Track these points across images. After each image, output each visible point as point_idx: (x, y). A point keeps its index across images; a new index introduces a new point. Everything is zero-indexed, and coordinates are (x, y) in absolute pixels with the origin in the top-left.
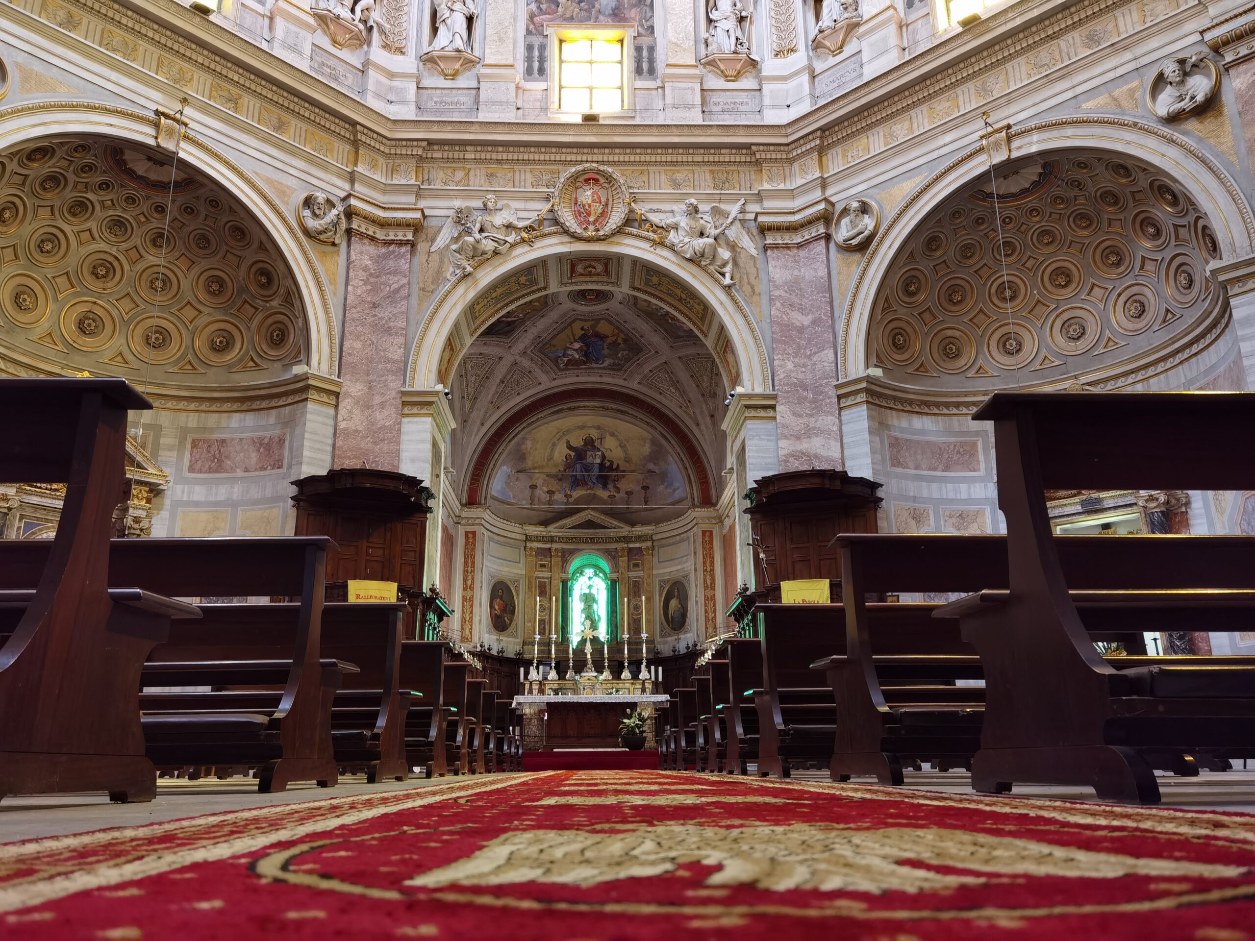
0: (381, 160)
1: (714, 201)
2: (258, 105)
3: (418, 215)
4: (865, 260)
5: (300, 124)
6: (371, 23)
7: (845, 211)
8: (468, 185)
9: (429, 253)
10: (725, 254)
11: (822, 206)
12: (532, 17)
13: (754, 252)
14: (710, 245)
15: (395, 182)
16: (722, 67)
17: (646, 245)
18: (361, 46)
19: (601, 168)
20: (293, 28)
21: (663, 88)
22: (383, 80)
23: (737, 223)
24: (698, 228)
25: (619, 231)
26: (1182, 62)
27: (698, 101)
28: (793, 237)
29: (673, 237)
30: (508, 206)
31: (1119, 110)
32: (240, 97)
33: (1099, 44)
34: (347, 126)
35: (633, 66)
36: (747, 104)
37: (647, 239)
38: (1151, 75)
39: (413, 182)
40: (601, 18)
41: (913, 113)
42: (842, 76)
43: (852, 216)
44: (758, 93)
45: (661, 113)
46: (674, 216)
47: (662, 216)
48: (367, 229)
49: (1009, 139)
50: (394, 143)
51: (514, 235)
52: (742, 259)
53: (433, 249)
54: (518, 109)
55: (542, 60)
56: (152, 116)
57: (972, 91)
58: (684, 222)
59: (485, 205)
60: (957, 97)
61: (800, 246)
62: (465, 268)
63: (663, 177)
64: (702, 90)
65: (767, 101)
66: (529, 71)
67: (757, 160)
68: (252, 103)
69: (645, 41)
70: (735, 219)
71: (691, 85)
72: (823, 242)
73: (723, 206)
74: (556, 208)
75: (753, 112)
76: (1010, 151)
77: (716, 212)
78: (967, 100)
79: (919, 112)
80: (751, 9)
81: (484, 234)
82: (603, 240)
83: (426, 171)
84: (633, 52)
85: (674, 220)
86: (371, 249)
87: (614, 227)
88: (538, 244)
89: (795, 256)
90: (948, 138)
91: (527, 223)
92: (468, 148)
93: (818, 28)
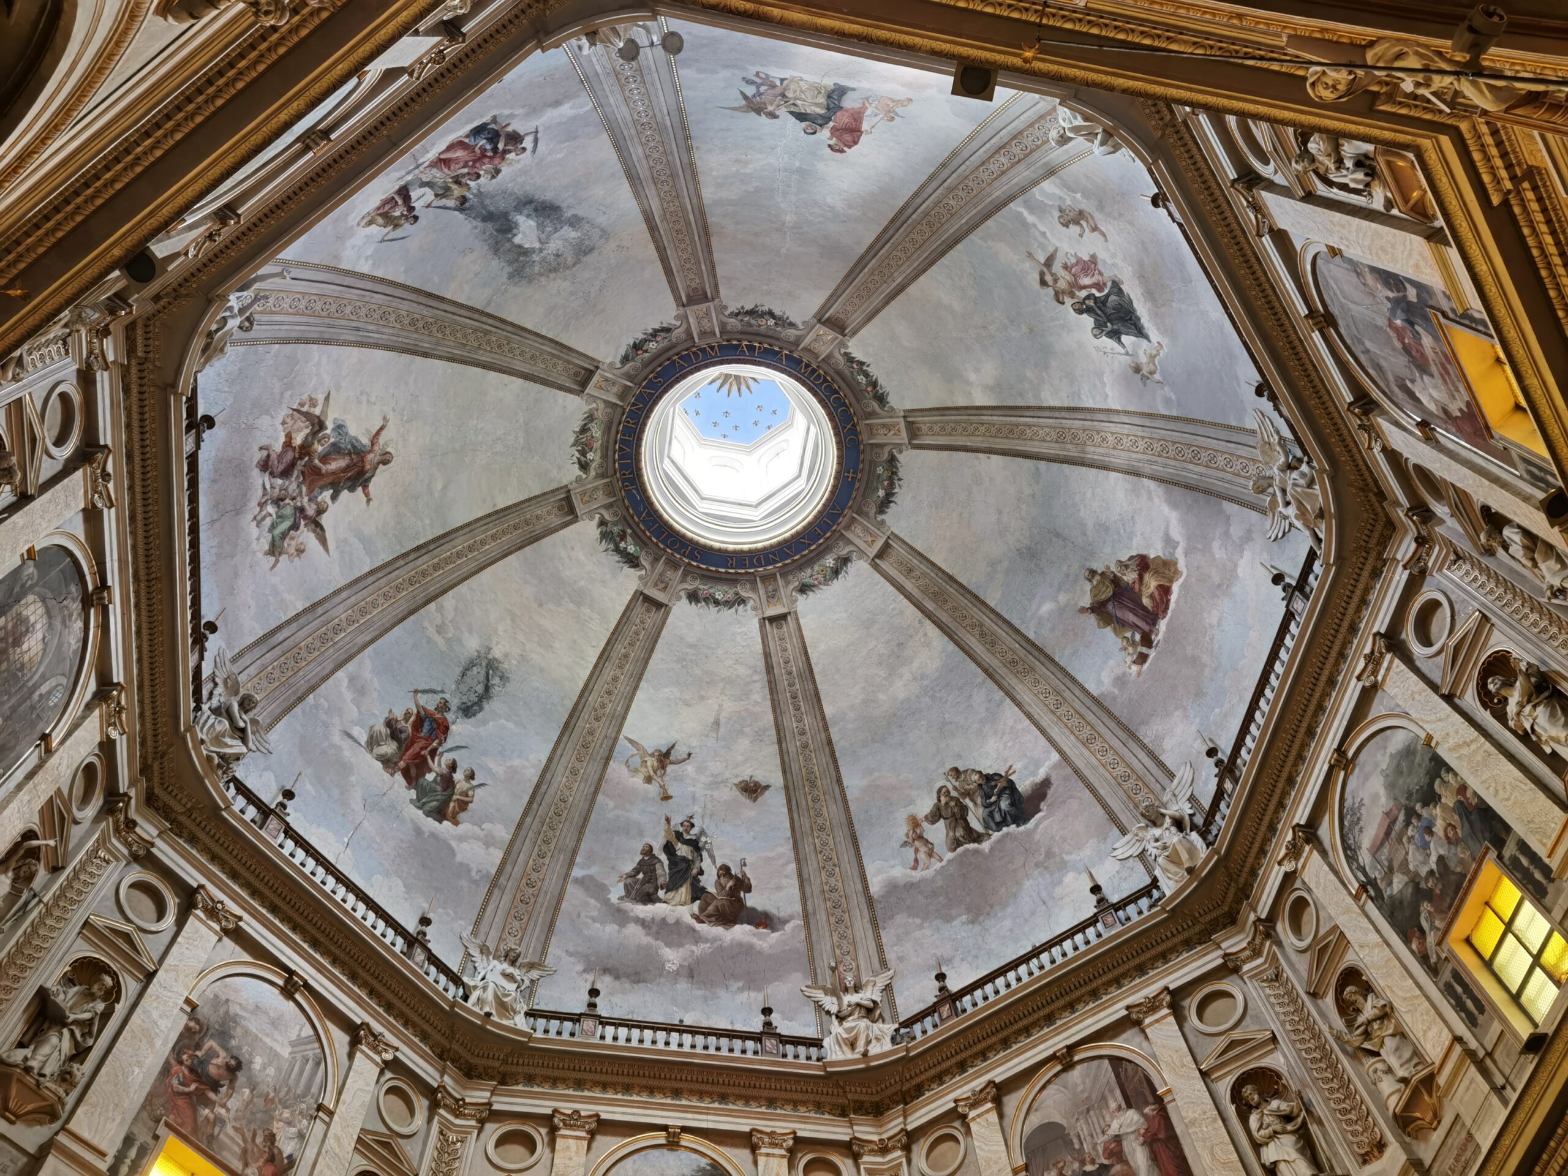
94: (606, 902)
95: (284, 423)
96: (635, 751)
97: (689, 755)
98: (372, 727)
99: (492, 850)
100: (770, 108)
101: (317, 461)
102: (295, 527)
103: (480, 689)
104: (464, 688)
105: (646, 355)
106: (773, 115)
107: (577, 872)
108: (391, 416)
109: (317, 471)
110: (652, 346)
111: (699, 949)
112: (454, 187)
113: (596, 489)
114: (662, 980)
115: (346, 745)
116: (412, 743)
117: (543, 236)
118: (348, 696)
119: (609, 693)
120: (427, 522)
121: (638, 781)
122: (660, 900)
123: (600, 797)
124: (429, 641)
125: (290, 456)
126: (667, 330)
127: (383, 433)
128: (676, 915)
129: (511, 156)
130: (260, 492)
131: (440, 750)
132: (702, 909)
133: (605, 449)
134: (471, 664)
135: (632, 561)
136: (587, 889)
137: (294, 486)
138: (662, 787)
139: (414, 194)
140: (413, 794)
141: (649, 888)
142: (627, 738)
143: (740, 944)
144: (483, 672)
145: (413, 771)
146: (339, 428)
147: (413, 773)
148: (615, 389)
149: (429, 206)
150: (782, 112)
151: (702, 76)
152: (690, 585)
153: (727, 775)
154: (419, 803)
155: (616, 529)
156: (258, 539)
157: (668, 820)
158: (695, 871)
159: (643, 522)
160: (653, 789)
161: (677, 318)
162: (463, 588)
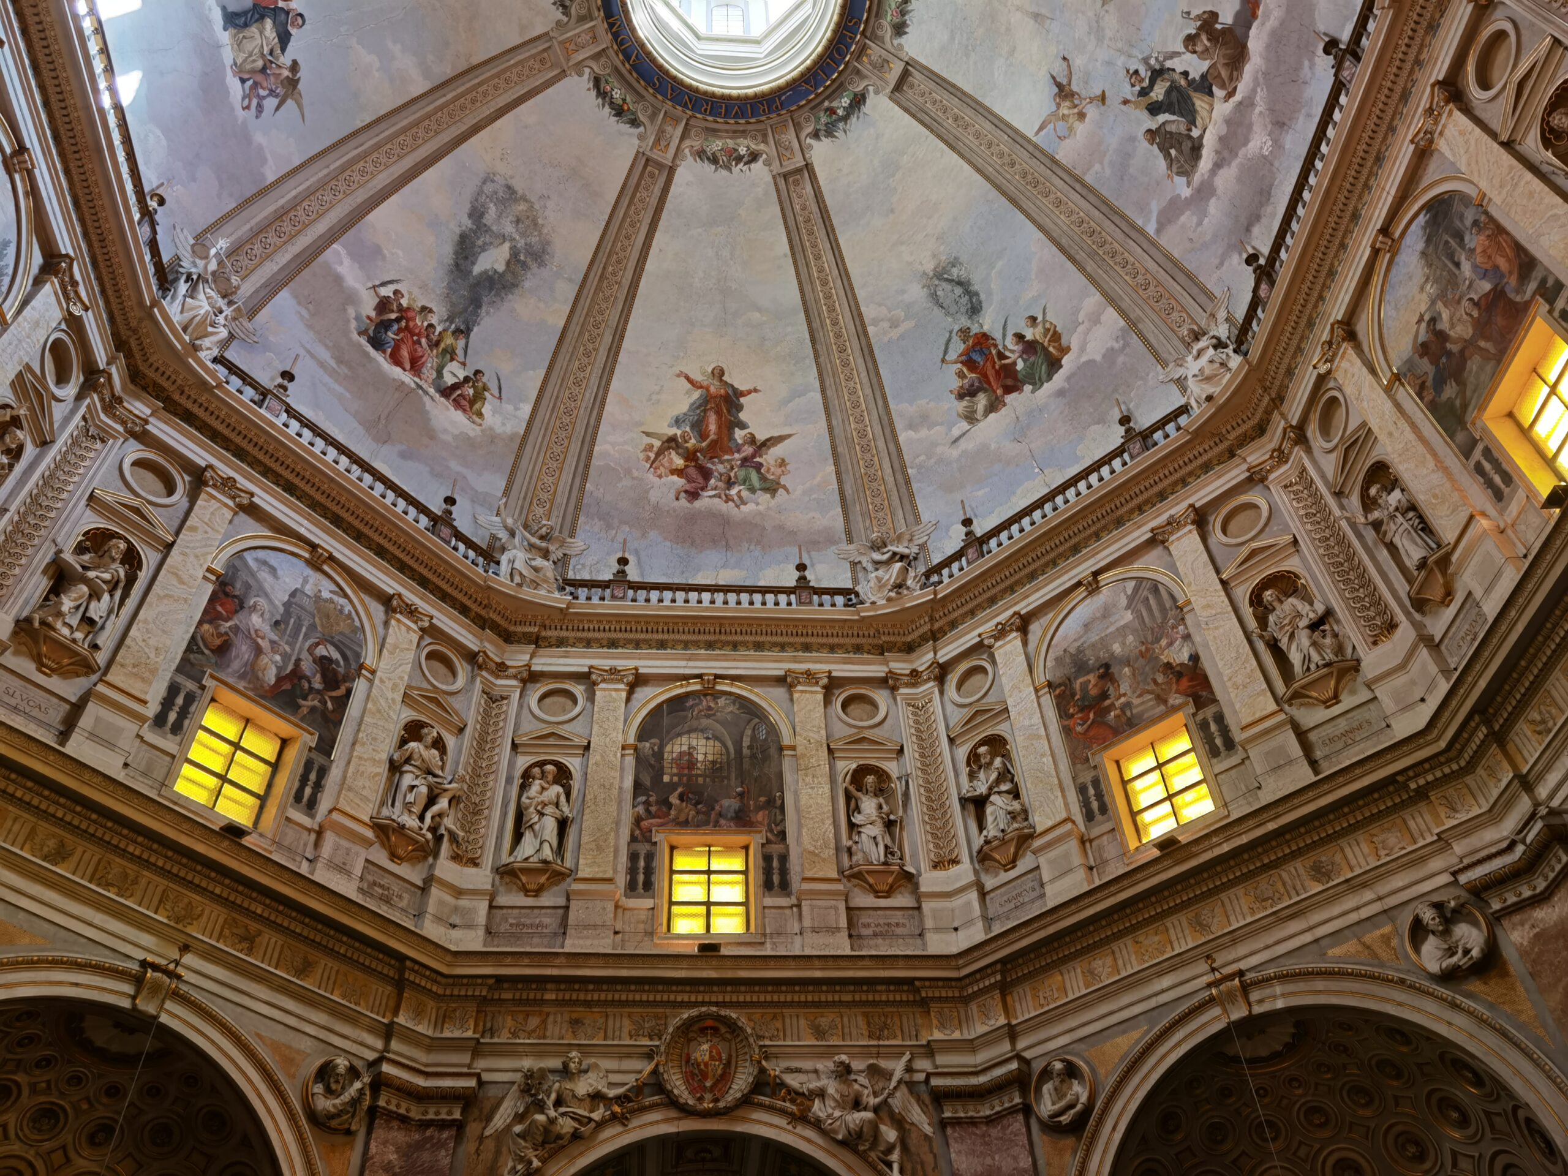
0: (431, 1004)
1: (870, 1055)
2: (280, 943)
3: (472, 1083)
4: (1082, 1146)
5: (331, 963)
6: (442, 831)
7: (1046, 1074)
8: (544, 1037)
9: (481, 1138)
10: (890, 1134)
11: (1014, 1065)
12: (638, 821)
13: (928, 1130)
14: (870, 1121)
15: (447, 1034)
16: (871, 880)
17: (782, 1122)
18: (425, 858)
19: (723, 1012)
20: (344, 843)
21: (799, 906)
22: (448, 899)
23: (904, 1088)
24: (852, 1095)
25: (746, 1101)
26: (1438, 906)
27: (843, 922)
28: (979, 1107)
29: (817, 1108)
30: (596, 1066)
31: (1376, 962)
32: (260, 933)
33: (1330, 878)
34: (393, 962)
35: (761, 878)
36: (904, 925)
37: (782, 1112)
38: (1405, 920)
39: (469, 1034)
40: (722, 822)
41: (1114, 946)
42: (1019, 895)
43: (1057, 1081)
44: (916, 913)
45: (798, 940)
46: (819, 1078)
47: (802, 1077)
48: (398, 1106)
49: (1245, 988)
50: (451, 981)
51: (601, 1110)
52: (913, 1141)
53: (487, 1133)
54: (616, 933)
55: (649, 871)
56: (135, 967)
57: (1185, 924)
58: (832, 1087)
59: (565, 1065)
60: (1167, 930)
61: (989, 1121)
62: (530, 1163)
63: (802, 1022)
64: (848, 909)
65: (929, 923)
66: (631, 886)
67: (923, 999)
68: (273, 940)
69: (776, 849)
70: (900, 1082)
71: (833, 903)
72: (1020, 1117)
73: (884, 1064)
74: (661, 1069)
75: (912, 936)
76: (1250, 1005)
77: (874, 1071)
78: (1180, 935)
79: (1122, 946)
80: (901, 813)
81: (562, 1110)
82: (724, 1114)
83: (489, 1018)
84: (761, 863)
85: (819, 1084)
86: (400, 1136)
87: (739, 1095)
88: (635, 1123)
89: (984, 1136)
90: (1166, 982)
91: (620, 1091)
92: (549, 986)
93: (982, 839)
94: (1188, 202)
95: (660, 477)
96: (1051, 126)
97: (1064, 59)
98: (959, 415)
99: (1103, 318)
100: (286, 73)
101: (704, 444)
102: (758, 467)
103: (958, 290)
104: (953, 309)
105: (628, 99)
106: (295, 66)
107: (1151, 229)
108: (676, 370)
109: (714, 444)
110: (617, 94)
111: (1260, 107)
112: (442, 345)
113: (777, 144)
114: (1276, 164)
115: (963, 444)
116: (985, 376)
117: (498, 241)
118: (924, 433)
119: (990, 145)
120: (789, 329)
121: (1081, 128)
122: (1201, 137)
123: (1089, 179)
124: (902, 337)
125: (692, 472)
126: (597, 81)
127: (692, 376)
128: (1220, 121)
129: (404, 302)
130: (717, 500)
131: (1000, 347)
132: (1223, 86)
133: (736, 134)
134: (934, 296)
135: (859, 100)
136: (1169, 221)
137: (721, 468)
138: (1092, 100)
139: (449, 380)
140: (1028, 388)
141: (1187, 145)
142: (1037, 133)
143: (1268, 47)
144: (944, 284)
145: (1009, 382)
146: (678, 422)
147: (1011, 381)
148: (669, 129)
149: (464, 364)
150: (286, 60)
151: (269, 156)
152: (887, 32)
153: (1091, 14)
154: (1037, 384)
155: (824, 119)
156: (757, 504)
157: (1126, 102)
158: (1183, 82)
159: (816, 88)
160: (1092, 112)
161: (580, 74)
162: (861, 294)
